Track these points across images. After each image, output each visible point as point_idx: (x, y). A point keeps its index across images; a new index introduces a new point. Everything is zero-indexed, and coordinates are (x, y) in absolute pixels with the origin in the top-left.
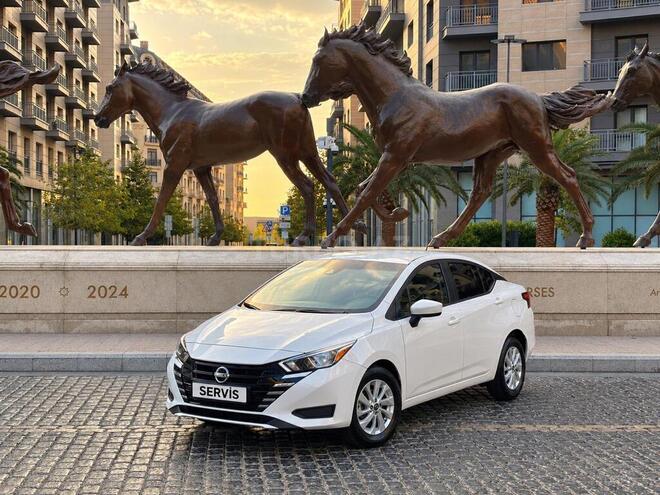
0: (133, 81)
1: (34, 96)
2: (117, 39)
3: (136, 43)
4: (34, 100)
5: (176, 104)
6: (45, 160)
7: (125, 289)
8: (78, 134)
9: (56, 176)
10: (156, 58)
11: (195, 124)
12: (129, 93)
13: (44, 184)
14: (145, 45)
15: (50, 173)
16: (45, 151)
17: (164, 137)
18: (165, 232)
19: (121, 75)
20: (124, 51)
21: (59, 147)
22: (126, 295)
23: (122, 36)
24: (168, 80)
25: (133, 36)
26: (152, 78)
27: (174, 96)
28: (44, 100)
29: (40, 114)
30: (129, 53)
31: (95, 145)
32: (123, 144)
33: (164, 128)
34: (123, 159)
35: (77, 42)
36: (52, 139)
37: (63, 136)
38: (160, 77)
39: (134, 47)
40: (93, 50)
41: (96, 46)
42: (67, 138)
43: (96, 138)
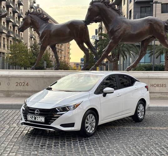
0: (31, 17)
1: (2, 22)
2: (29, 3)
3: (35, 5)
4: (2, 24)
5: (44, 24)
6: (6, 43)
7: (28, 83)
8: (16, 34)
9: (9, 48)
10: (42, 10)
11: (50, 31)
12: (30, 21)
13: (6, 51)
14: (38, 6)
15: (8, 47)
16: (6, 40)
17: (41, 35)
18: (44, 67)
19: (27, 15)
20: (31, 8)
21: (10, 39)
22: (28, 85)
23: (31, 3)
24: (42, 16)
25: (34, 2)
26: (37, 16)
27: (44, 22)
28: (6, 23)
29: (4, 28)
30: (33, 8)
31: (22, 38)
32: (31, 38)
33: (41, 32)
34: (31, 43)
35: (16, 5)
36: (8, 36)
37: (11, 35)
38: (40, 16)
39: (34, 6)
40: (21, 7)
41: (22, 6)
42: (13, 36)
43: (22, 36)
